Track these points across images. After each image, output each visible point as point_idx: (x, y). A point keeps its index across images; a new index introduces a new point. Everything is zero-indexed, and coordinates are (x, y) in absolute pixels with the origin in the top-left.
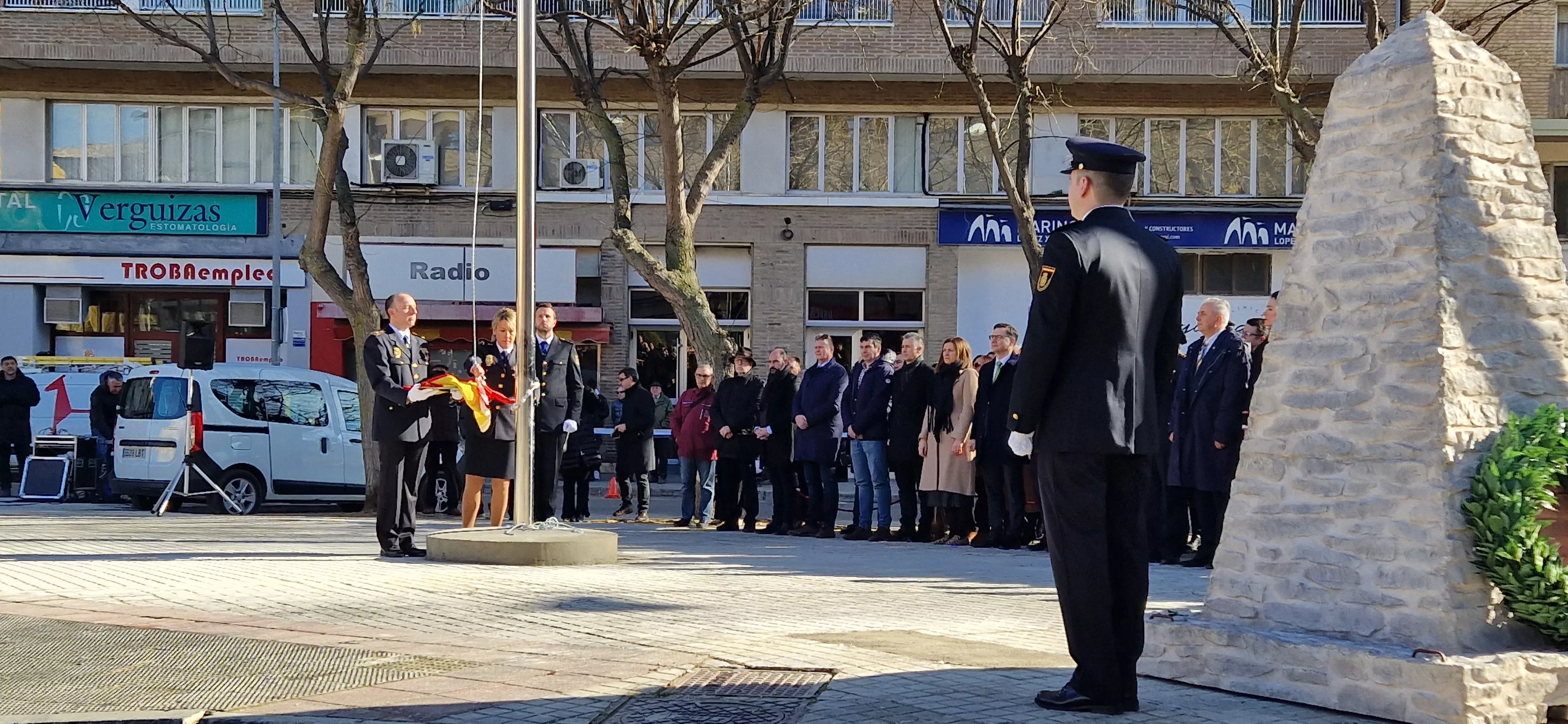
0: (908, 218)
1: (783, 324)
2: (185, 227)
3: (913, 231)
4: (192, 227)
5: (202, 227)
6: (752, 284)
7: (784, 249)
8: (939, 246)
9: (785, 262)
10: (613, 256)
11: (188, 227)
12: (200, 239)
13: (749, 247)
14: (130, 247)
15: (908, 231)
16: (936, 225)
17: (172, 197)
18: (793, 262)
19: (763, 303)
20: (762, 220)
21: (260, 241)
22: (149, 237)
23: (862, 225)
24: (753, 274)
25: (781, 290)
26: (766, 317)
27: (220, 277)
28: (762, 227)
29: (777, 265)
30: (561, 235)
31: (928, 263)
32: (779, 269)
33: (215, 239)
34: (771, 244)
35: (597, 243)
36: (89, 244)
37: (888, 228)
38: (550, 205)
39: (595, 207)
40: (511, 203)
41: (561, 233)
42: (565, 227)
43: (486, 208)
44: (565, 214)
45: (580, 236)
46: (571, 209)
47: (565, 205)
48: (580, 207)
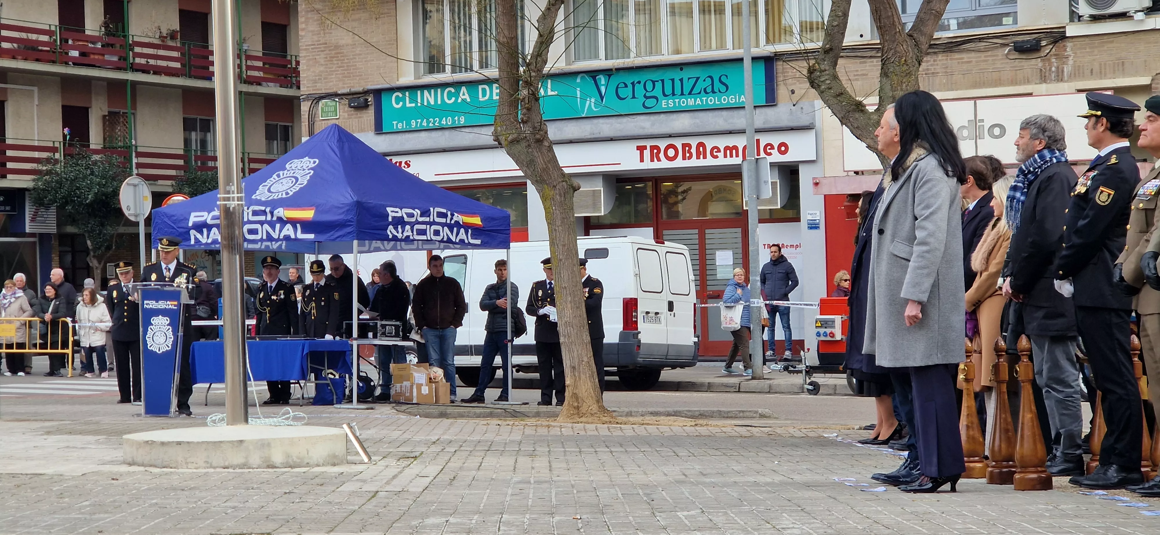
2: (695, 102)
4: (702, 101)
5: (711, 101)
11: (698, 101)
12: (710, 114)
14: (644, 128)
17: (681, 69)
21: (770, 112)
22: (662, 116)
27: (731, 156)
30: (1101, 75)
33: (725, 113)
35: (1145, 81)
36: (606, 127)
38: (1087, 39)
39: (1142, 36)
40: (1039, 41)
41: (1101, 72)
42: (1105, 64)
43: (1009, 51)
44: (1105, 48)
45: (1124, 74)
46: (1112, 42)
47: (1105, 37)
48: (1123, 37)
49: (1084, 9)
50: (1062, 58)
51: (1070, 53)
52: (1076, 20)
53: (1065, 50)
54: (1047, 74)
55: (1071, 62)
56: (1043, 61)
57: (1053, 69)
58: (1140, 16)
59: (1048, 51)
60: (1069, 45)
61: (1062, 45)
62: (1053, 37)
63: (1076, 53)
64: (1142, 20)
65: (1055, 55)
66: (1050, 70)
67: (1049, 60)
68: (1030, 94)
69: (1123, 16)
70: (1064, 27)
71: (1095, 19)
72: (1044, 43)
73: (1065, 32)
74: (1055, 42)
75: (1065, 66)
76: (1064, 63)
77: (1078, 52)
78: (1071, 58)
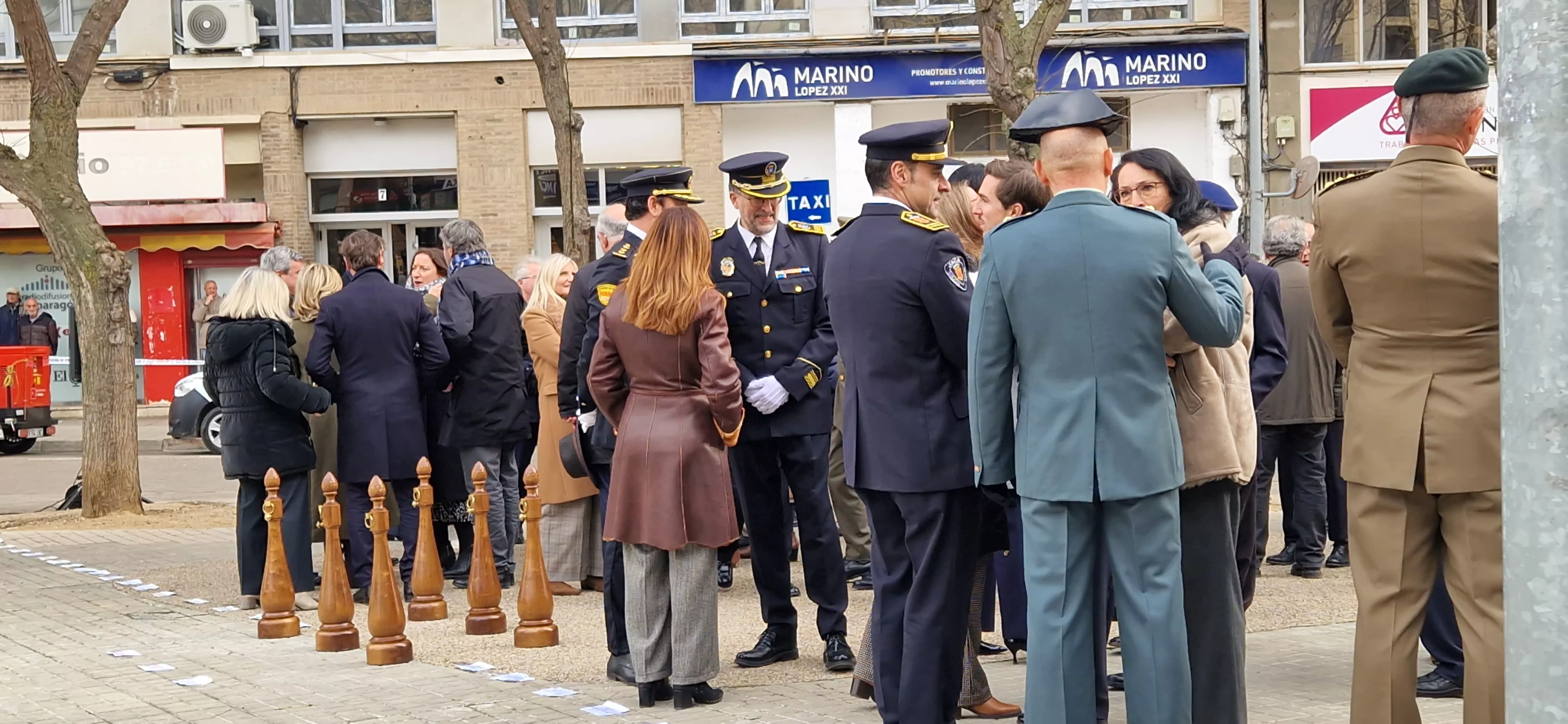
0: (653, 71)
1: (500, 214)
3: (661, 87)
6: (458, 164)
7: (496, 117)
8: (697, 105)
9: (498, 134)
10: (277, 135)
13: (452, 117)
15: (654, 87)
16: (692, 78)
18: (509, 133)
19: (472, 188)
20: (467, 80)
23: (594, 83)
24: (458, 151)
25: (496, 169)
26: (477, 206)
28: (467, 89)
29: (488, 138)
30: (209, 111)
31: (683, 129)
32: (492, 143)
34: (480, 112)
35: (255, 119)
37: (629, 85)
38: (193, 73)
39: (249, 72)
40: (140, 72)
41: (208, 109)
42: (212, 100)
43: (109, 80)
44: (211, 84)
45: (232, 110)
46: (220, 77)
47: (212, 72)
48: (231, 73)
49: (190, 42)
50: (167, 92)
51: (175, 87)
52: (180, 52)
53: (170, 84)
54: (151, 108)
55: (176, 96)
56: (145, 93)
57: (157, 102)
58: (248, 52)
59: (150, 83)
60: (174, 78)
61: (166, 78)
62: (156, 69)
63: (180, 87)
64: (250, 57)
65: (159, 88)
66: (154, 103)
67: (152, 92)
68: (132, 128)
69: (231, 51)
70: (168, 59)
71: (201, 52)
72: (146, 74)
73: (169, 64)
74: (159, 74)
75: (170, 101)
76: (168, 97)
77: (183, 86)
78: (176, 92)
